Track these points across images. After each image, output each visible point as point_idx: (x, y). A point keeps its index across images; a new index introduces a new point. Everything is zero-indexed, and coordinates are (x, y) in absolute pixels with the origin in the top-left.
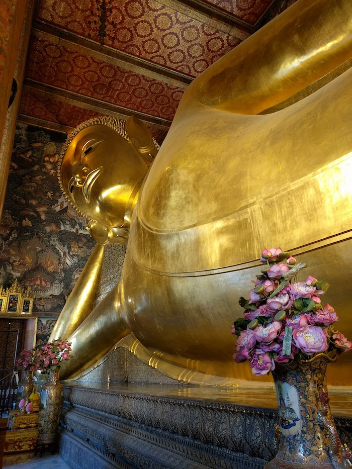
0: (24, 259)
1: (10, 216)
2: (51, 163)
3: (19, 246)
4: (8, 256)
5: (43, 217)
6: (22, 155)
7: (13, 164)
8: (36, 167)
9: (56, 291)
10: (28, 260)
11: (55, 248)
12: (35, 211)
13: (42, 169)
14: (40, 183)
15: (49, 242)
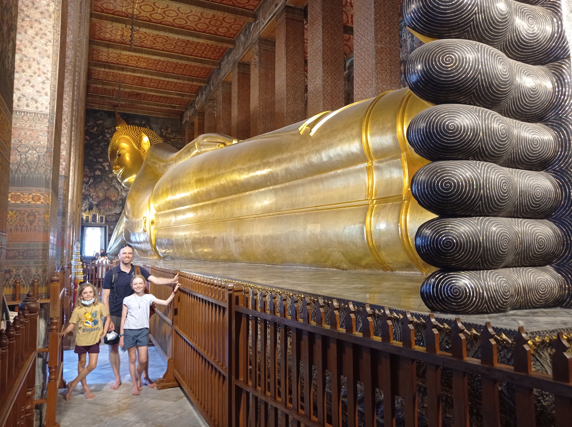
0: (98, 194)
1: (88, 170)
2: (110, 134)
3: (95, 187)
4: (88, 193)
5: (107, 169)
6: (91, 131)
7: (87, 137)
8: (101, 137)
9: (118, 211)
10: (101, 195)
11: (115, 187)
12: (102, 166)
13: (105, 139)
14: (103, 147)
15: (111, 183)
